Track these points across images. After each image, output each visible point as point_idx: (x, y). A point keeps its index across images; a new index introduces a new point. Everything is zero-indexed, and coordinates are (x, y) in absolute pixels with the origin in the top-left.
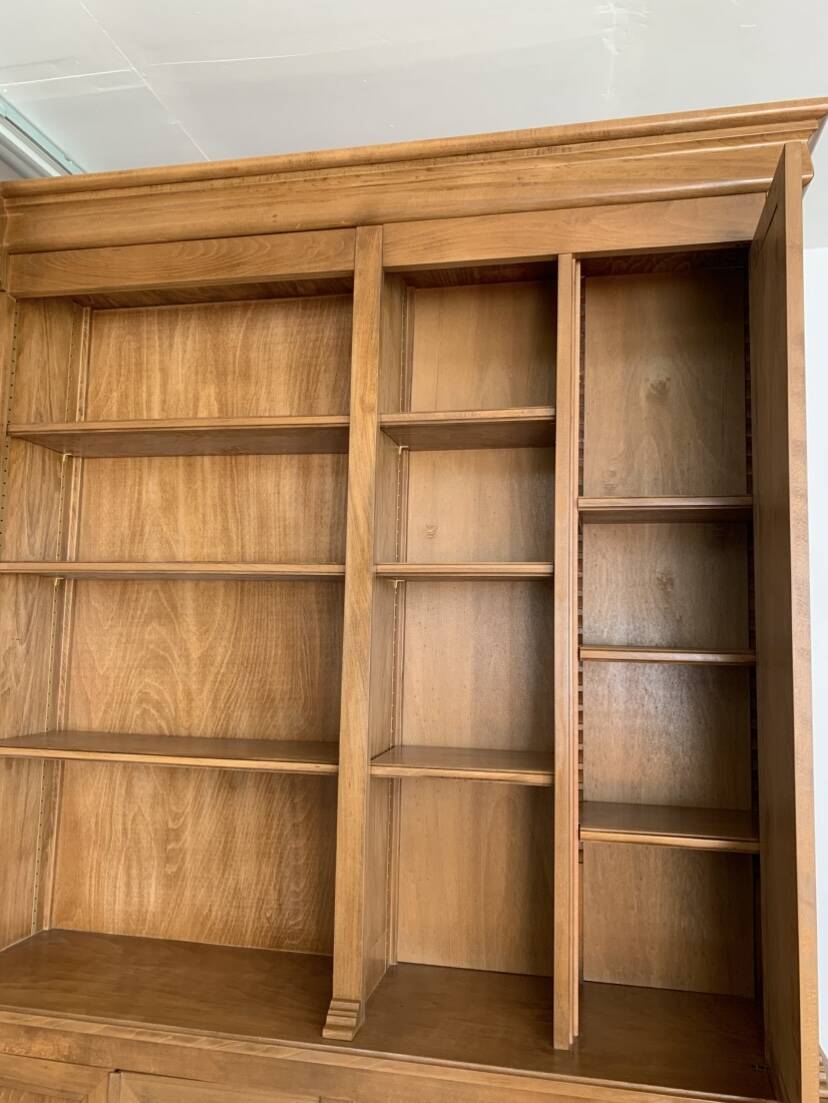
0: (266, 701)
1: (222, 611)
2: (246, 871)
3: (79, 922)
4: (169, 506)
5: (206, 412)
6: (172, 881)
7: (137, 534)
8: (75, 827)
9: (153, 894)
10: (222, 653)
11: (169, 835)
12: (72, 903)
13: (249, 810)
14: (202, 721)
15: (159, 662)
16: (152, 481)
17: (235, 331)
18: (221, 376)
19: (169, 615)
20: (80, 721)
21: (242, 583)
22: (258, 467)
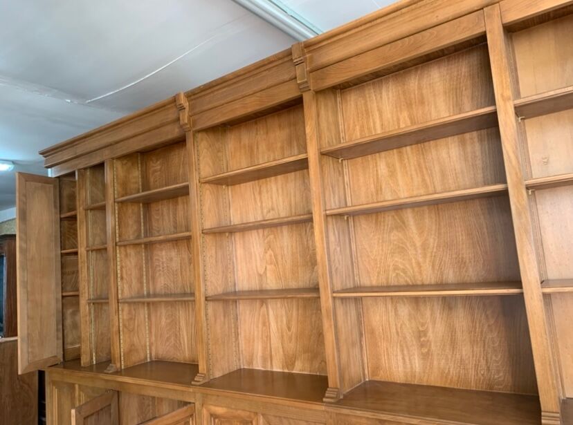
0: (461, 263)
1: (429, 220)
2: (465, 350)
3: (382, 376)
4: (392, 174)
5: (405, 124)
6: (426, 356)
7: (379, 190)
8: (372, 332)
9: (417, 364)
10: (432, 242)
11: (421, 333)
12: (376, 369)
13: (461, 319)
14: (428, 276)
15: (402, 250)
16: (381, 164)
17: (413, 82)
18: (409, 105)
19: (402, 226)
20: (365, 281)
21: (437, 205)
22: (436, 146)
